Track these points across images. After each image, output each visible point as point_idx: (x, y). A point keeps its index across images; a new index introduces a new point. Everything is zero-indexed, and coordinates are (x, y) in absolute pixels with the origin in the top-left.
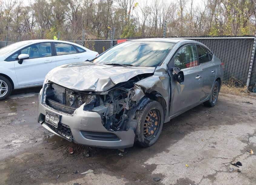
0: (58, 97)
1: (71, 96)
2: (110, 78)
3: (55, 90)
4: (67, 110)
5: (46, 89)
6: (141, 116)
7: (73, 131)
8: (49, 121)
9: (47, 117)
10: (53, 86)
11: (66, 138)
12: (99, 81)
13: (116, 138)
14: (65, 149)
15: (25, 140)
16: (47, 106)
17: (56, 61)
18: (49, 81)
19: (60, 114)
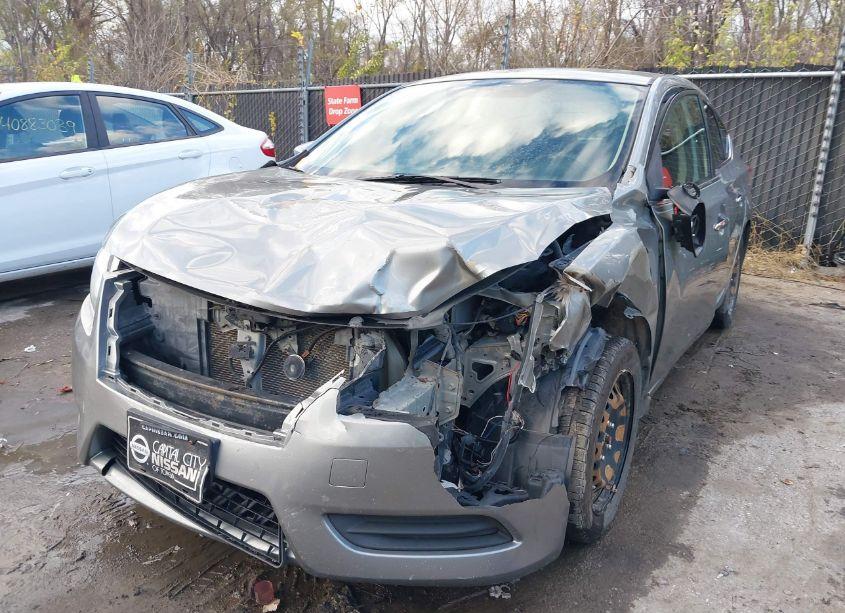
0: (172, 341)
1: (243, 336)
2: (451, 249)
3: (156, 309)
4: (240, 410)
5: (113, 305)
6: (589, 417)
7: (286, 516)
8: (148, 466)
9: (137, 447)
10: (147, 288)
11: (248, 548)
12: (394, 264)
13: (496, 532)
14: (234, 586)
15: (24, 552)
16: (128, 387)
17: (108, 171)
18: (123, 265)
19: (207, 429)
